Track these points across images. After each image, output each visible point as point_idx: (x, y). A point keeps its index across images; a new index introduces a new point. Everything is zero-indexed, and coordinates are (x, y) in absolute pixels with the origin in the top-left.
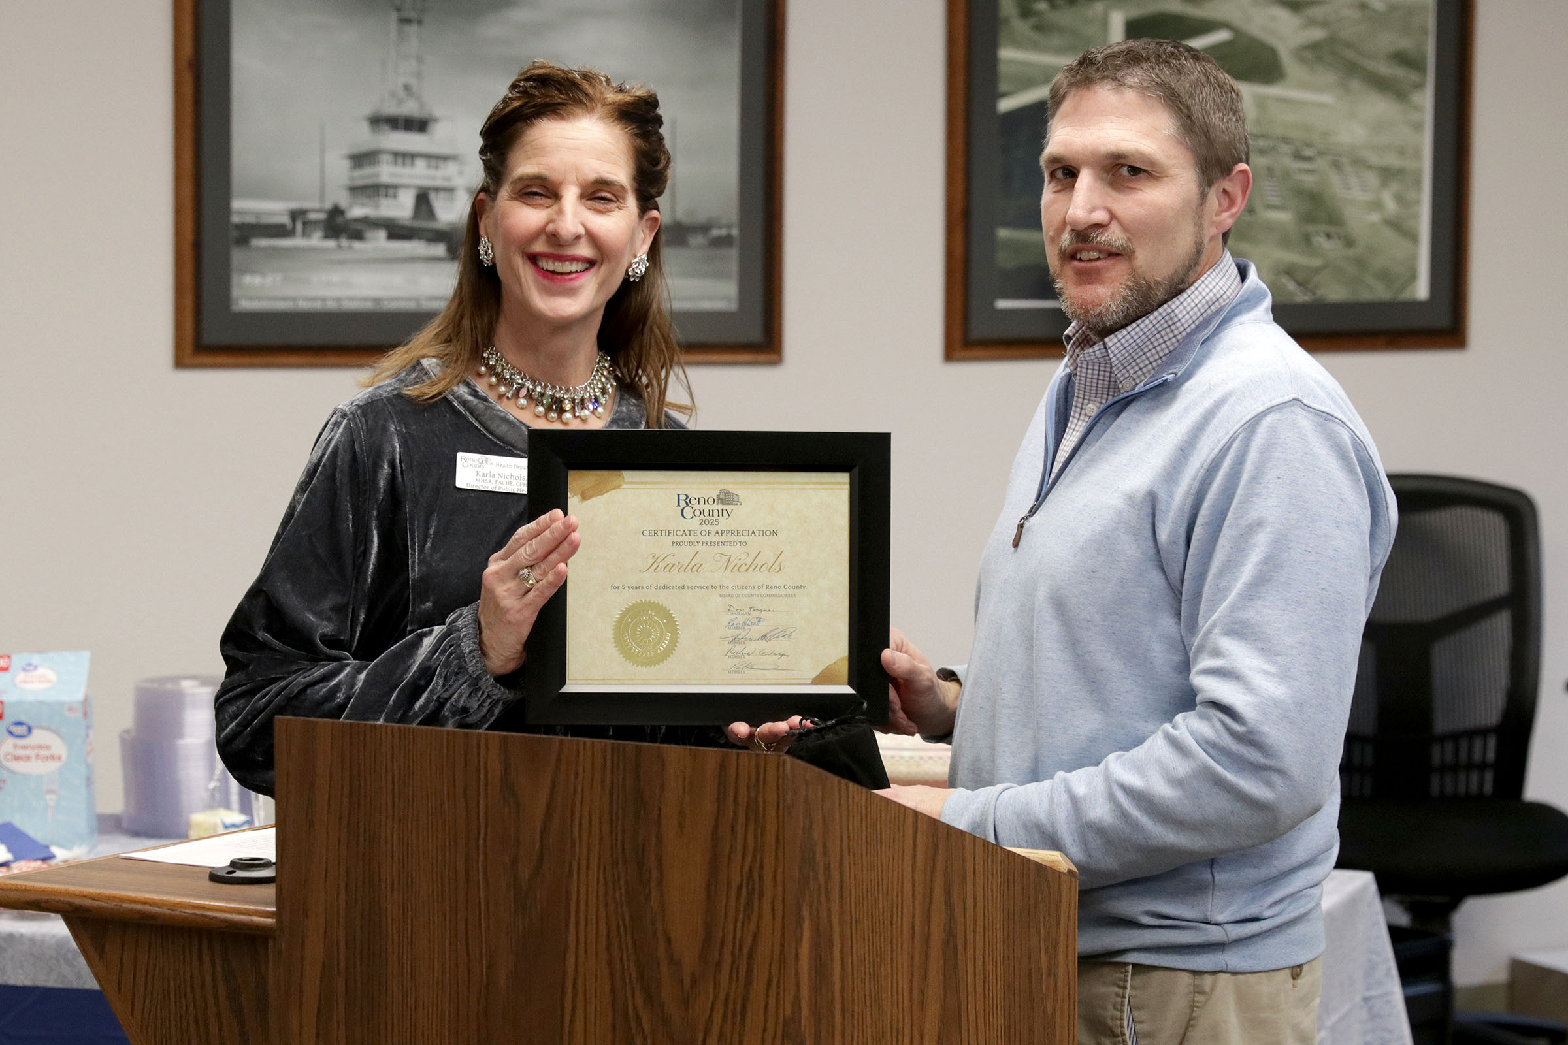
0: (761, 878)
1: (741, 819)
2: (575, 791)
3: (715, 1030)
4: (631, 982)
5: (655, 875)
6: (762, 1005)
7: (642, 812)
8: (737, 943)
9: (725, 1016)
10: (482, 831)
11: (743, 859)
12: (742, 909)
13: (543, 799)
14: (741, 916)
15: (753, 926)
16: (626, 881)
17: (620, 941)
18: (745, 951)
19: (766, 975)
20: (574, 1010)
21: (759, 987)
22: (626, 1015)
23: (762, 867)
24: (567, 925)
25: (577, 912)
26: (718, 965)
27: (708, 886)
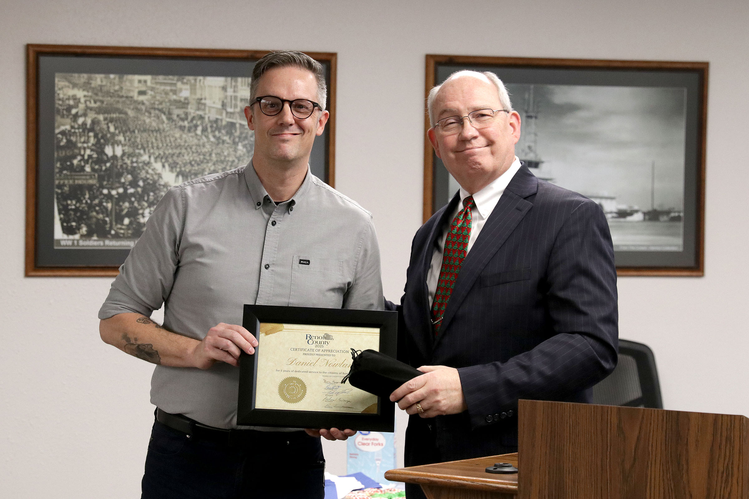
0: (732, 468)
5: (685, 466)
12: (724, 481)
15: (728, 489)
23: (732, 464)
24: (646, 488)
25: (650, 483)
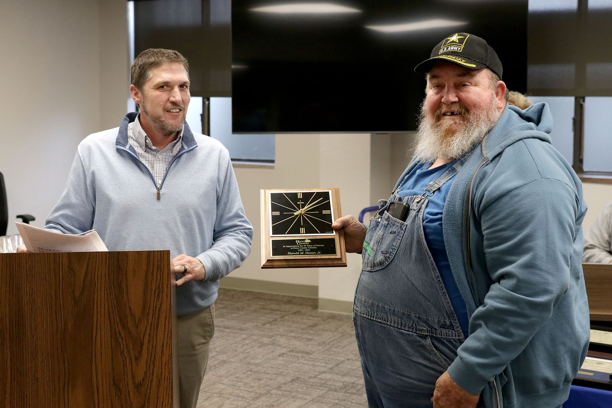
1: (155, 270)
2: (96, 267)
3: (148, 333)
4: (117, 323)
6: (164, 324)
7: (120, 272)
8: (155, 307)
9: (151, 329)
10: (61, 283)
11: (156, 282)
13: (84, 270)
14: (156, 299)
16: (115, 293)
17: (113, 311)
18: (157, 309)
19: (165, 315)
20: (96, 334)
21: (162, 319)
22: (116, 333)
26: (148, 314)
27: (144, 291)
